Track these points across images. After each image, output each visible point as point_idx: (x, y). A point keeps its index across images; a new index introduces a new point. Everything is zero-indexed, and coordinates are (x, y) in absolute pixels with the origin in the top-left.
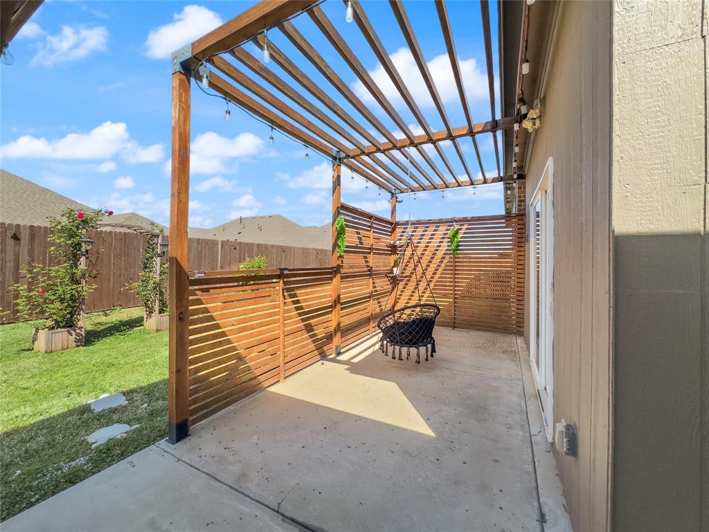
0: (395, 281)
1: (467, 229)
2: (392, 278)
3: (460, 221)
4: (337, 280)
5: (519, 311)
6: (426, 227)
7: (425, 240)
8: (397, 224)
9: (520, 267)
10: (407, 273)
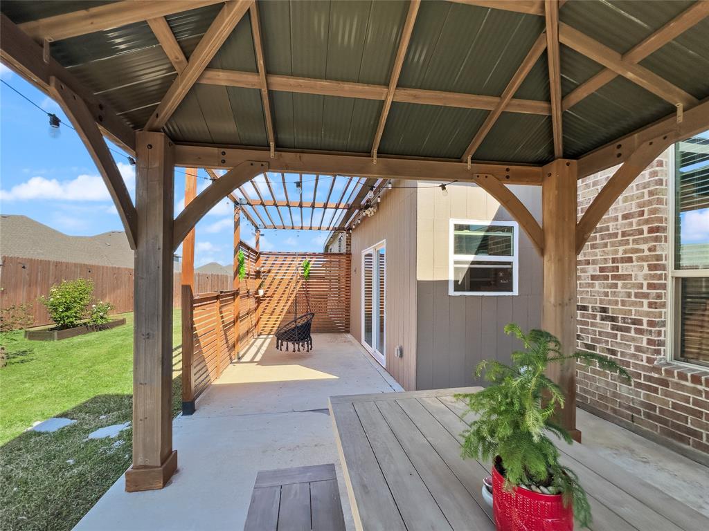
0: (259, 301)
1: (315, 261)
2: (256, 298)
3: (310, 255)
4: (238, 299)
5: (347, 317)
6: (276, 258)
7: (284, 268)
8: (261, 253)
9: (347, 288)
10: (269, 294)
